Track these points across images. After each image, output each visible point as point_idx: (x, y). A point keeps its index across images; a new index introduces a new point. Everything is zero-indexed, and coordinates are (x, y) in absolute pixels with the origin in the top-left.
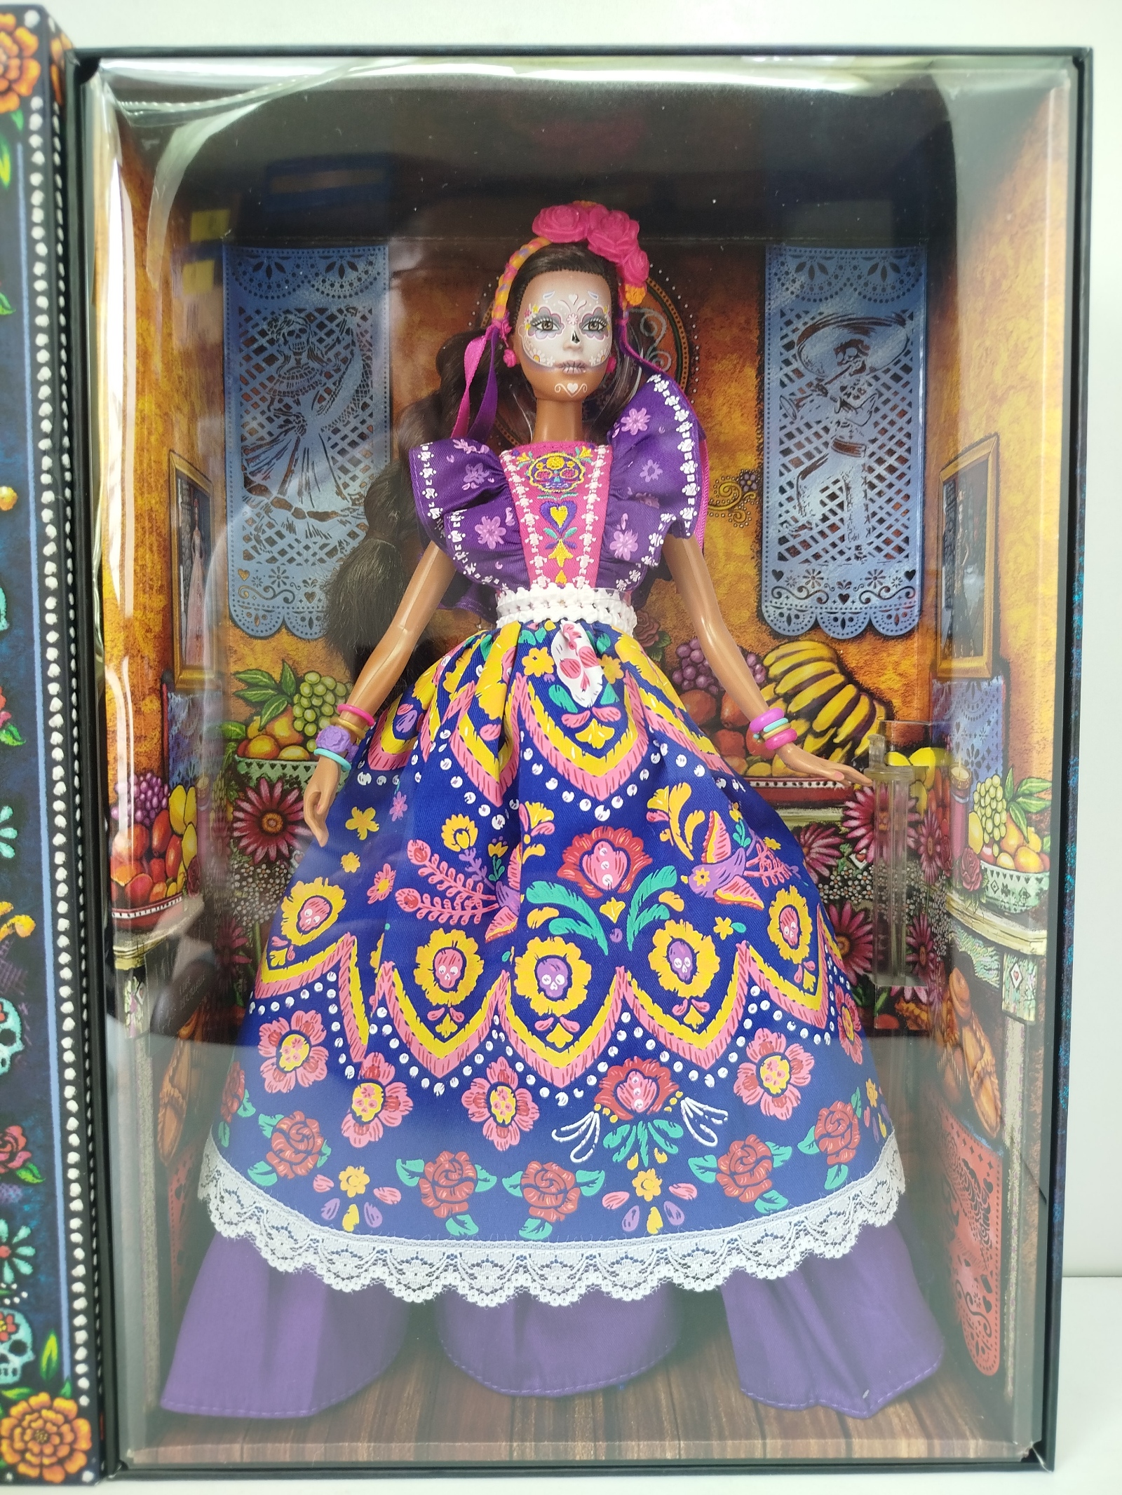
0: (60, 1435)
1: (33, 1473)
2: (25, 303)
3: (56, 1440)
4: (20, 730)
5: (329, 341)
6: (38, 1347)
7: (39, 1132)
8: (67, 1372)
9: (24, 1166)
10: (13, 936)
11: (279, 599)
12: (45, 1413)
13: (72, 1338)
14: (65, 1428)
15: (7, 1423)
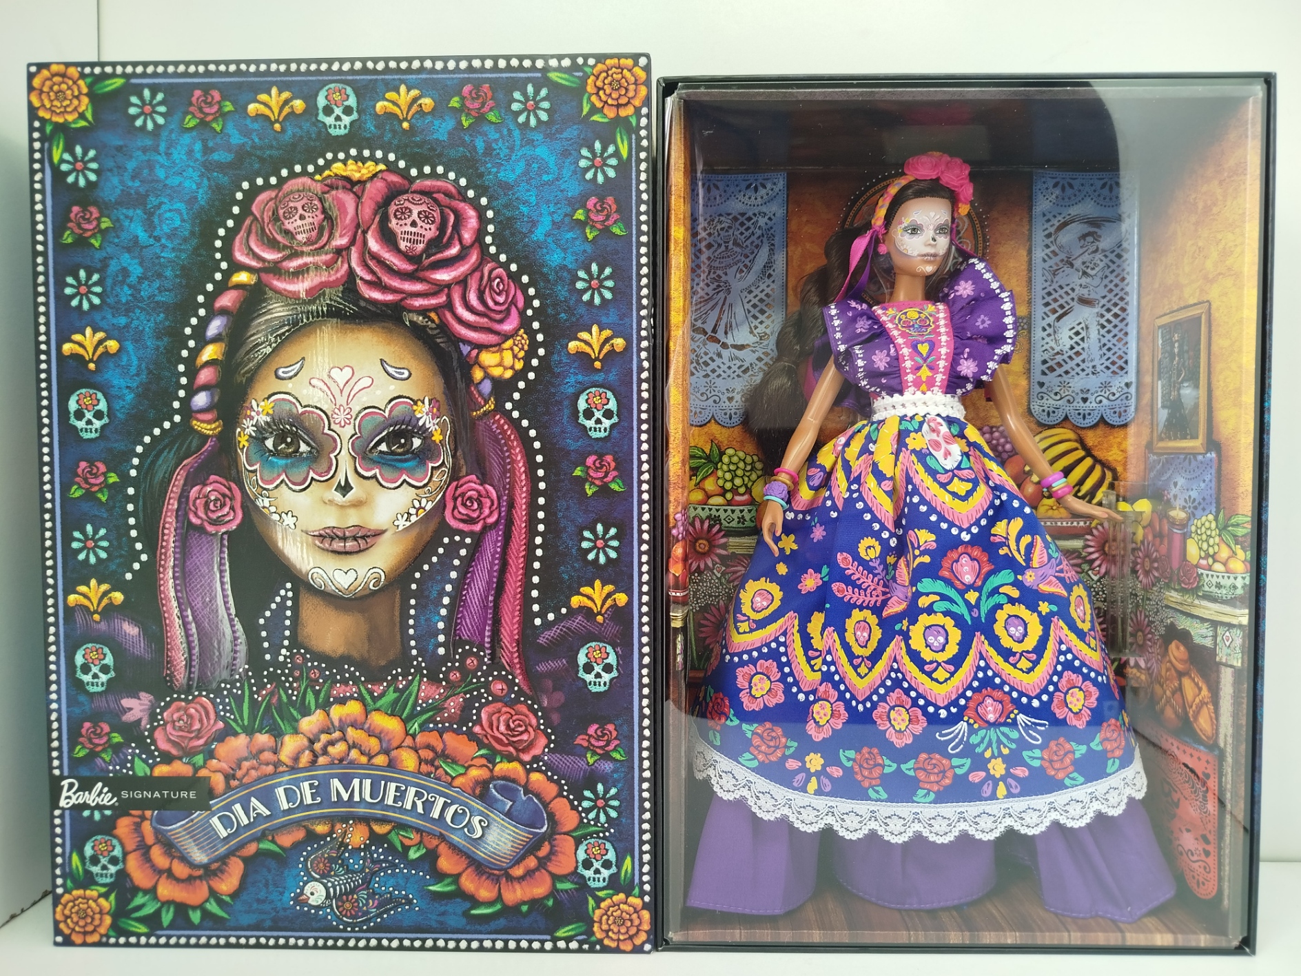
0: (631, 920)
1: (613, 945)
3: (629, 924)
4: (623, 482)
5: (747, 234)
6: (619, 865)
7: (625, 727)
8: (637, 880)
9: (615, 749)
10: (615, 606)
11: (711, 401)
12: (622, 906)
13: (641, 859)
14: (634, 916)
15: (598, 912)
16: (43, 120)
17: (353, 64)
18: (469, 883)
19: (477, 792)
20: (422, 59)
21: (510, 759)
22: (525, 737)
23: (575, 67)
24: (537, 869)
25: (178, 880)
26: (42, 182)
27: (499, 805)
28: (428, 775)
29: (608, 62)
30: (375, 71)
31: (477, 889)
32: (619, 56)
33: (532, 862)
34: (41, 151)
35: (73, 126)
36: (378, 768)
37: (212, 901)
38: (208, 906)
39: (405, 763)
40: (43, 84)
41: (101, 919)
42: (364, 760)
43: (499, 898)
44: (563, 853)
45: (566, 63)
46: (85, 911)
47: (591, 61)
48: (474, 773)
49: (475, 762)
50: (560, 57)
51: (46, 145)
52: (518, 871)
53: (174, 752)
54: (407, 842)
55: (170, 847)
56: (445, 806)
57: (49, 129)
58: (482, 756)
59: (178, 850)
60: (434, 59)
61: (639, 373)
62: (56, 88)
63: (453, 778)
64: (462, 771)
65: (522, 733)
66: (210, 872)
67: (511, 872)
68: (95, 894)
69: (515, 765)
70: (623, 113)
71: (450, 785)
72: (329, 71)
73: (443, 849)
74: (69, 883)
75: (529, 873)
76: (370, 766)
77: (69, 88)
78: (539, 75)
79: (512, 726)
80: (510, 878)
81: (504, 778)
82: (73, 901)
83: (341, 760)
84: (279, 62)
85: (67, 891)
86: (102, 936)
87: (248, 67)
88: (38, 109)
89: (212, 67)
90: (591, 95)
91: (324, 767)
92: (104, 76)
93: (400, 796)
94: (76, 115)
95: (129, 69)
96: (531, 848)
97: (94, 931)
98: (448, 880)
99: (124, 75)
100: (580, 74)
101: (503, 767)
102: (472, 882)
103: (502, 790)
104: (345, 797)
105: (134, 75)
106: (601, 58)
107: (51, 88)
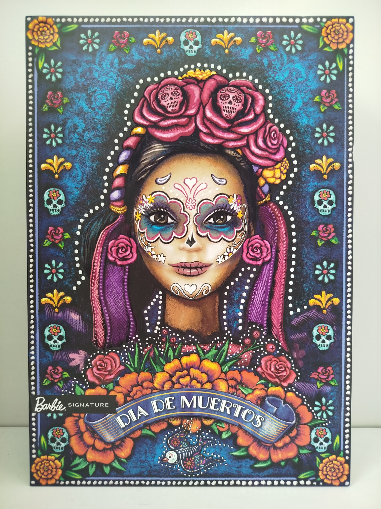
0: (339, 469)
1: (329, 482)
2: (345, 106)
3: (337, 471)
4: (338, 238)
6: (333, 440)
7: (337, 369)
8: (342, 448)
9: (332, 380)
10: (332, 305)
12: (334, 462)
13: (344, 437)
14: (341, 467)
15: (321, 465)
16: (34, 46)
17: (199, 19)
18: (253, 451)
19: (259, 402)
20: (236, 17)
21: (276, 385)
22: (284, 374)
23: (316, 23)
24: (290, 443)
25: (98, 450)
26: (33, 78)
27: (270, 410)
28: (233, 394)
29: (333, 20)
30: (211, 23)
31: (258, 454)
32: (339, 18)
33: (287, 439)
34: (32, 62)
35: (50, 49)
36: (206, 390)
37: (116, 461)
38: (114, 464)
39: (221, 388)
40: (34, 27)
41: (56, 471)
42: (199, 386)
43: (270, 458)
44: (304, 435)
45: (311, 20)
46: (47, 467)
47: (324, 20)
48: (257, 392)
49: (257, 387)
50: (308, 18)
51: (35, 59)
52: (280, 444)
53: (97, 382)
54: (221, 429)
55: (94, 433)
56: (242, 410)
57: (37, 51)
58: (261, 384)
59: (98, 435)
60: (242, 17)
61: (347, 181)
62: (41, 29)
63: (246, 395)
64: (251, 391)
65: (282, 372)
66: (114, 446)
67: (276, 444)
68: (53, 458)
69: (279, 388)
70: (340, 47)
71: (245, 399)
72: (187, 22)
73: (240, 433)
74: (39, 453)
75: (286, 445)
76: (202, 389)
77: (48, 29)
78: (297, 26)
79: (278, 368)
80: (275, 448)
81: (273, 395)
82: (41, 462)
83: (187, 386)
84: (160, 17)
85: (38, 456)
86: (56, 480)
87: (144, 19)
88: (31, 40)
89: (125, 19)
90: (324, 37)
91: (178, 389)
92: (67, 23)
93: (218, 405)
94: (52, 44)
95: (81, 20)
96: (287, 432)
97: (52, 478)
98: (243, 449)
99: (78, 23)
100: (318, 26)
101: (272, 389)
102: (255, 450)
103: (272, 402)
104: (189, 405)
105: (83, 23)
106: (329, 18)
107: (39, 29)
